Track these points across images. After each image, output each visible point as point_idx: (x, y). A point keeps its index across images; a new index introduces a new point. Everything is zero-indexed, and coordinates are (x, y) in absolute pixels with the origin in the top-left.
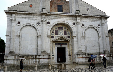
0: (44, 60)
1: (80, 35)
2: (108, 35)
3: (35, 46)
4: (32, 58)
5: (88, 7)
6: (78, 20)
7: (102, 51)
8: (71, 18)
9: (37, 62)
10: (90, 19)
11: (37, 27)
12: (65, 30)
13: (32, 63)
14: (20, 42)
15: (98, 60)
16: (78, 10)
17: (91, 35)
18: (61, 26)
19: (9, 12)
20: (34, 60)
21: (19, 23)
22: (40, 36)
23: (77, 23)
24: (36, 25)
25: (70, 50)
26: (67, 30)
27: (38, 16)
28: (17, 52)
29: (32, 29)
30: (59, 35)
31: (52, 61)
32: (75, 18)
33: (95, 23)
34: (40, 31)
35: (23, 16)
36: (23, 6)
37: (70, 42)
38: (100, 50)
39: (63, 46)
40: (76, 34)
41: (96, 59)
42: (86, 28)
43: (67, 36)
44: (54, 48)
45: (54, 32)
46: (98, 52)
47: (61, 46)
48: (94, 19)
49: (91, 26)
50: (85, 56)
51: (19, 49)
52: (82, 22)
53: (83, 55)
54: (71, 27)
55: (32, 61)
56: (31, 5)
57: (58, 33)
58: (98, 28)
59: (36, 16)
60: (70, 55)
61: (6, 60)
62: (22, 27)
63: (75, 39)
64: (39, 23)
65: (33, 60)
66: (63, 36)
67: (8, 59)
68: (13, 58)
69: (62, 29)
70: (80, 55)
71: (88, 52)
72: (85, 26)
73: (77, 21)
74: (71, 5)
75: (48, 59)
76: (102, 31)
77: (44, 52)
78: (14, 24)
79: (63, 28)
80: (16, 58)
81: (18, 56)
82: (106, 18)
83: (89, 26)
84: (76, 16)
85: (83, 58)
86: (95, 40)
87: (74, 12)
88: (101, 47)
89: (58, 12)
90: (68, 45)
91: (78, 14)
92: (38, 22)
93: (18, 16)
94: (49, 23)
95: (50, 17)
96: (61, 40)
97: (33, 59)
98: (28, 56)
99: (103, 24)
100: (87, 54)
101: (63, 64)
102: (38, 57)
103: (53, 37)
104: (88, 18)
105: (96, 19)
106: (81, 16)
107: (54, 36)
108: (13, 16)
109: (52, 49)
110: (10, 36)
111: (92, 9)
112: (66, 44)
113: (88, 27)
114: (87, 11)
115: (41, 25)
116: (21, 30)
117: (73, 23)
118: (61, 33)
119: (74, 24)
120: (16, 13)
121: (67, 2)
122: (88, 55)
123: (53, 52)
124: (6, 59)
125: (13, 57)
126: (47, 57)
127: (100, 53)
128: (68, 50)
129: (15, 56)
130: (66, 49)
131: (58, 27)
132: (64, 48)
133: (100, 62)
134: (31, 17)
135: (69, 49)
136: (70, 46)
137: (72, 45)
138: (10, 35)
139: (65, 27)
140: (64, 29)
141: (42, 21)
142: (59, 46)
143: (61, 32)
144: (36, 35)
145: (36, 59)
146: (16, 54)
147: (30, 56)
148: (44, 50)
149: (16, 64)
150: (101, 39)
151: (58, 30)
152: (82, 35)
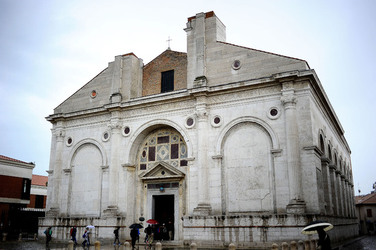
5: (237, 58)
6: (200, 106)
7: (283, 204)
8: (183, 105)
10: (244, 96)
11: (103, 144)
12: (174, 142)
14: (70, 187)
16: (201, 75)
17: (247, 148)
18: (162, 132)
21: (70, 141)
22: (108, 167)
24: (101, 142)
26: (179, 142)
28: (63, 210)
29: (94, 152)
30: (159, 158)
33: (260, 105)
35: (79, 122)
36: (80, 99)
38: (275, 203)
39: (168, 191)
41: (251, 235)
42: (226, 129)
43: (179, 160)
44: (145, 198)
45: (147, 153)
46: (270, 207)
47: (162, 191)
48: (256, 93)
49: (244, 120)
53: (205, 218)
56: (94, 92)
57: (156, 154)
58: (271, 123)
59: (102, 118)
61: (41, 228)
62: (75, 149)
63: (192, 170)
64: (106, 135)
66: (169, 161)
68: (53, 225)
69: (167, 141)
70: (196, 218)
72: (225, 121)
77: (112, 210)
78: (61, 144)
79: (168, 137)
81: (61, 219)
83: (240, 120)
84: (194, 98)
85: (205, 227)
87: (191, 84)
88: (282, 190)
89: (162, 92)
90: (181, 188)
92: (104, 132)
93: (69, 124)
95: (131, 112)
96: (163, 173)
98: (77, 219)
103: (143, 167)
104: (236, 95)
105: (264, 92)
107: (147, 163)
108: (60, 124)
109: (139, 200)
111: (251, 60)
112: (176, 185)
113: (233, 124)
114: (234, 72)
116: (74, 156)
118: (163, 153)
119: (190, 122)
120: (65, 120)
122: (223, 218)
123: (142, 210)
127: (275, 212)
129: (56, 219)
130: (176, 199)
131: (155, 136)
132: (172, 197)
135: (183, 199)
139: (174, 134)
140: (172, 141)
142: (157, 192)
143: (165, 149)
144: (100, 166)
146: (63, 215)
151: (157, 146)
152: (213, 154)
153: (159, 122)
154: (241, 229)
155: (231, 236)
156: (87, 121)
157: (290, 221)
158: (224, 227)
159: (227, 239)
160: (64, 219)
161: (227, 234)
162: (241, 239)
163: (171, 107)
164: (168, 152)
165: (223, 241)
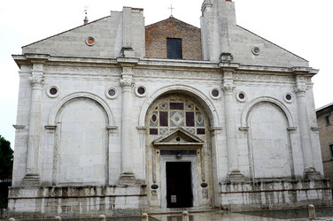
0: (128, 202)
1: (235, 125)
2: (315, 125)
3: (99, 159)
4: (93, 193)
5: (257, 45)
6: (229, 80)
7: (299, 172)
8: (207, 76)
9: (107, 207)
10: (264, 79)
11: (108, 101)
12: (189, 110)
13: (92, 208)
14: (56, 148)
15: (287, 200)
16: (227, 52)
18: (179, 98)
19: (26, 60)
20: (98, 199)
21: (54, 91)
22: (116, 128)
23: (224, 90)
24: (104, 98)
25: (206, 169)
26: (195, 111)
27: (109, 70)
28: (46, 176)
29: (91, 109)
30: (173, 124)
31: (152, 203)
32: (219, 77)
33: (277, 89)
34: (115, 115)
35: (67, 70)
36: (68, 43)
37: (205, 145)
38: (293, 170)
39: (185, 159)
40: (222, 121)
41: (283, 197)
42: (251, 105)
43: (196, 128)
44: (157, 164)
45: (158, 117)
47: (178, 158)
48: (274, 79)
49: (266, 99)
50: (249, 188)
51: (54, 168)
52: (240, 88)
53: (242, 184)
54: (208, 103)
55: (92, 203)
56: (91, 39)
57: (169, 119)
58: (287, 105)
59: (105, 72)
60: (204, 185)
61: (13, 201)
62: (62, 103)
63: (219, 138)
64: (112, 92)
65: (95, 201)
66: (185, 127)
67: (19, 196)
68: (36, 196)
69: (182, 108)
70: (234, 184)
71: (257, 174)
72: (249, 98)
73: (225, 85)
74: (207, 38)
75: (140, 196)
76: (299, 114)
77: (127, 177)
78: (40, 93)
79: (182, 104)
80: (45, 193)
81: (50, 188)
82: (308, 74)
83: (262, 99)
84: (221, 71)
85: (243, 192)
86: (279, 140)
87: (215, 58)
88: (298, 161)
89: (169, 57)
90: (199, 156)
91: (226, 65)
92: (109, 88)
93: (52, 70)
94: (142, 90)
95: (146, 72)
96: (178, 140)
97: (94, 197)
98: (80, 188)
99: (299, 91)
100: (257, 181)
101: (186, 212)
102: (109, 192)
103: (154, 132)
104: (257, 77)
105: (280, 79)
106: (236, 71)
107: (159, 127)
108: (38, 70)
109: (151, 167)
110: (28, 130)
111: (268, 50)
112: (193, 152)
113: (256, 101)
114: (253, 56)
115: (120, 98)
116: (60, 111)
117: (211, 89)
118: (177, 119)
119: (215, 93)
120: (46, 63)
121: (195, 29)
122: (259, 183)
123: (154, 174)
124: (15, 199)
125: (35, 193)
126: (138, 191)
127: (293, 177)
128: (199, 168)
129: (41, 188)
130: (193, 166)
131: (168, 101)
132: (188, 164)
133: (294, 206)
134: (91, 73)
135: (202, 166)
136: (206, 158)
137: (212, 155)
138: (27, 127)
139: (190, 102)
140: (186, 109)
141: (122, 86)
142: (172, 159)
143: (179, 116)
144: (104, 126)
145: (103, 197)
147: (87, 187)
148: (126, 171)
149: (43, 211)
150: (295, 136)
151: (169, 111)
152: (239, 125)
153: (182, 88)
154: (275, 193)
155: (267, 199)
156: (82, 71)
157: (312, 185)
158: (260, 191)
159: (264, 202)
160: (57, 189)
161: (263, 197)
162: (276, 201)
163: (195, 76)
164: (183, 119)
165: (261, 203)
